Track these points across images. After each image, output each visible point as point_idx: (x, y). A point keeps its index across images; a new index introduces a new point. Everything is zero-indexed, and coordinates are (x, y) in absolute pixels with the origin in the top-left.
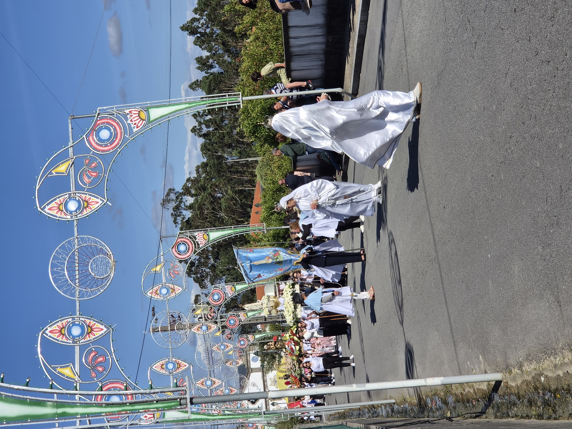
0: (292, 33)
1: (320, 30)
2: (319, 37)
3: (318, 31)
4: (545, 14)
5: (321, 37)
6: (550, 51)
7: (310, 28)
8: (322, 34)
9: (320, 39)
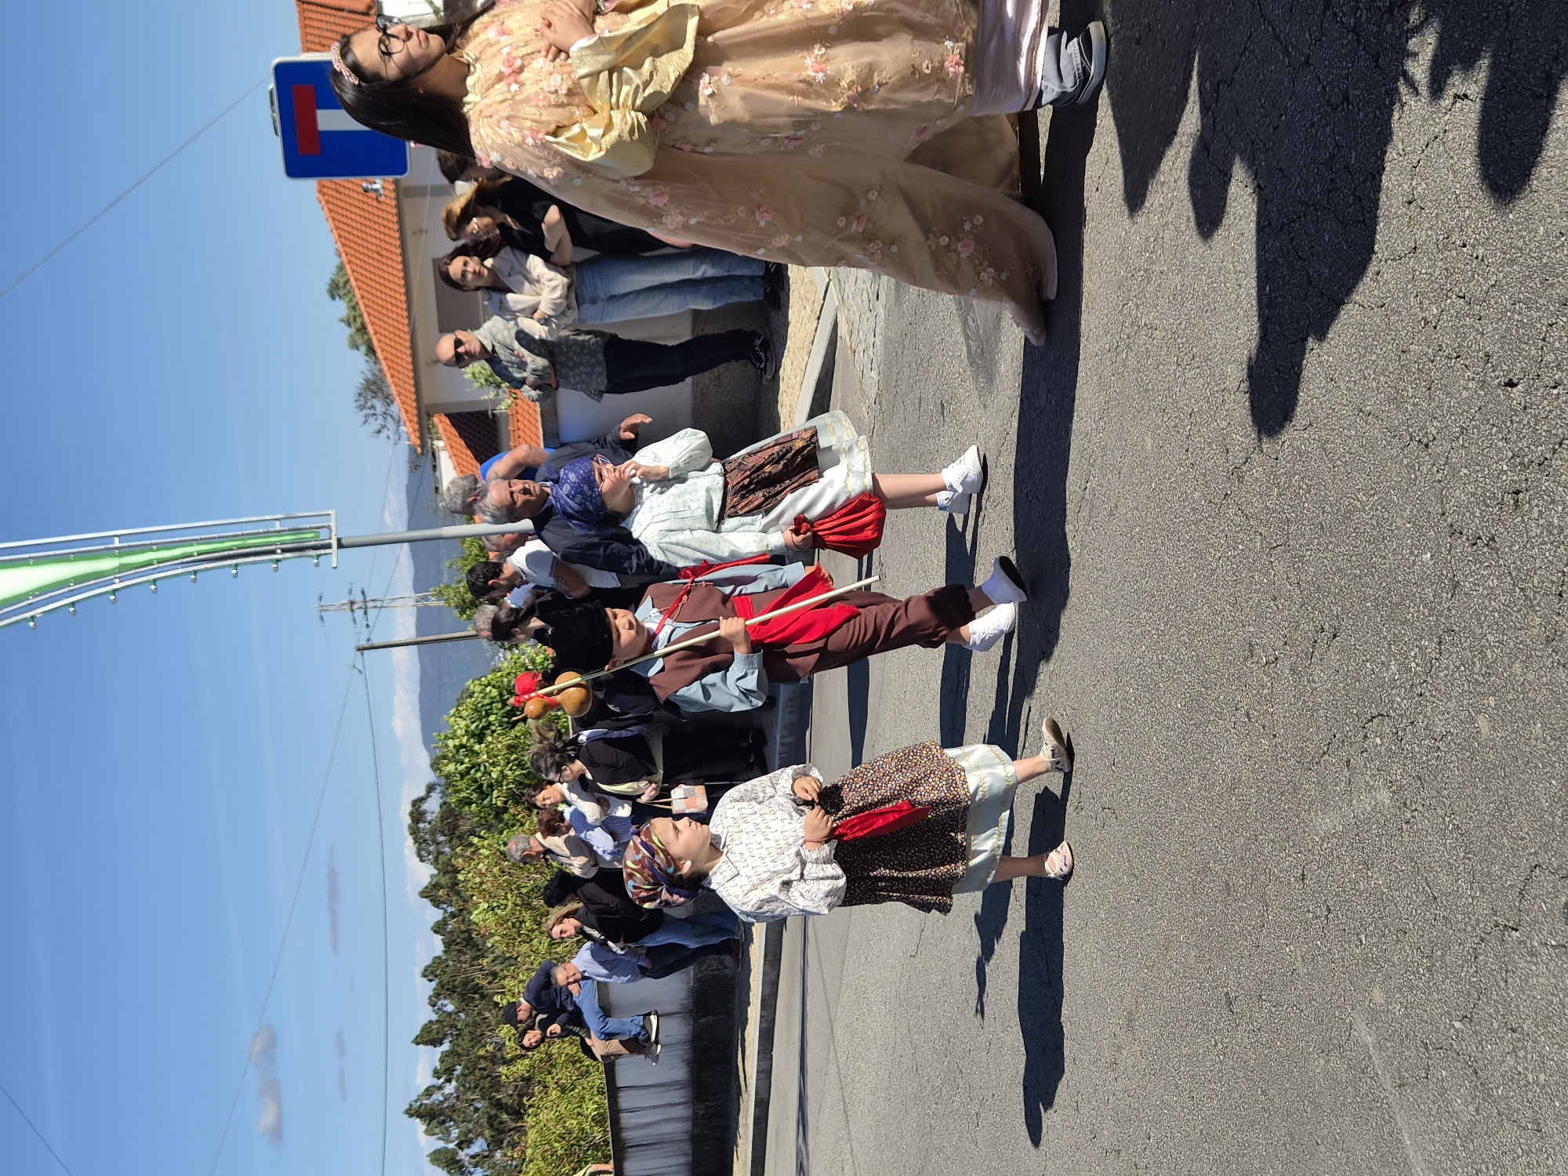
0: (625, 1101)
1: (681, 1093)
2: (678, 1107)
3: (678, 1095)
4: (1098, 1056)
5: (682, 1106)
6: (1118, 1130)
7: (659, 1089)
8: (685, 1100)
9: (683, 1112)
